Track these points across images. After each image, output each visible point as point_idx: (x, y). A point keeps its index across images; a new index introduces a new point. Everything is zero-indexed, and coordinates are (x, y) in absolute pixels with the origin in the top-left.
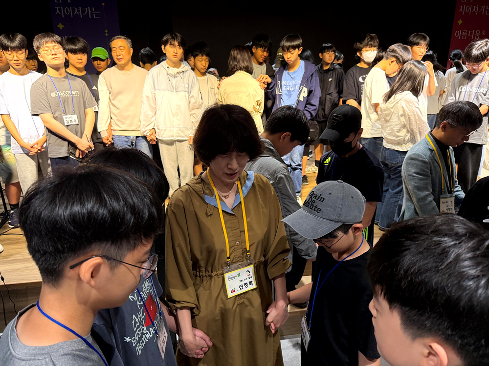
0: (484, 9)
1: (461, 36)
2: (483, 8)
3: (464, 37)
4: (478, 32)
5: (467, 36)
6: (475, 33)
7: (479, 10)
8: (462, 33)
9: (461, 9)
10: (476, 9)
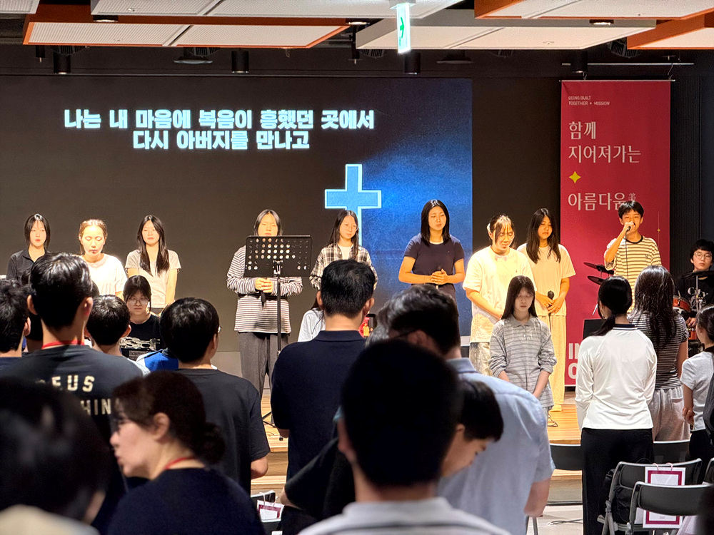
0: (624, 152)
1: (583, 205)
2: (622, 150)
3: (590, 207)
4: (621, 196)
5: (597, 204)
6: (612, 197)
7: (613, 155)
8: (583, 198)
9: (573, 153)
10: (606, 152)
